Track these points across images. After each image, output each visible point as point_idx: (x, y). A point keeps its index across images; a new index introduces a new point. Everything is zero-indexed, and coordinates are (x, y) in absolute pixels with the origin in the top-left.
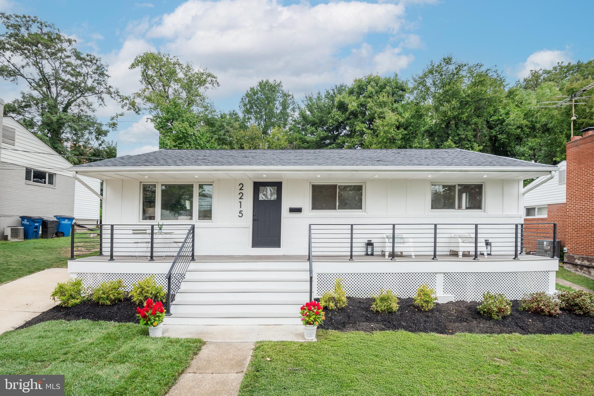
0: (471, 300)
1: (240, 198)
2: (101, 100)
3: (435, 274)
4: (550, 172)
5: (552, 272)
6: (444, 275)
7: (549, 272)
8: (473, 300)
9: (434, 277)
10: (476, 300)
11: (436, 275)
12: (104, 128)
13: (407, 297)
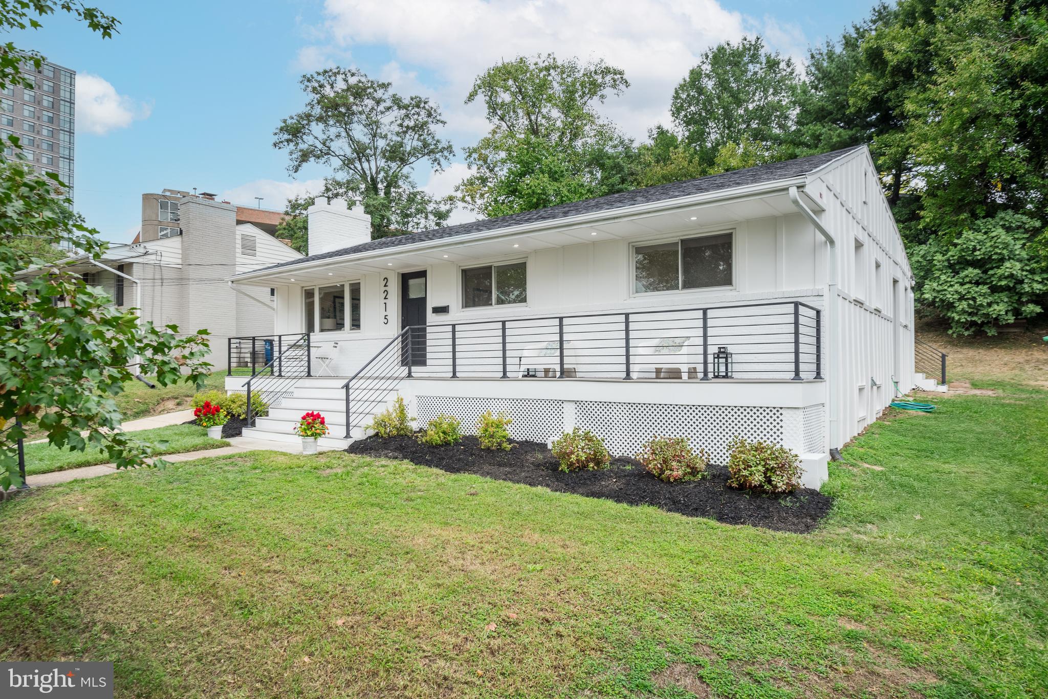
0: (621, 454)
1: (385, 298)
2: (436, 164)
3: (560, 403)
4: (787, 189)
5: (789, 411)
6: (576, 406)
7: (781, 411)
8: (625, 454)
9: (560, 408)
10: (630, 455)
11: (562, 405)
12: (443, 208)
13: (524, 439)
